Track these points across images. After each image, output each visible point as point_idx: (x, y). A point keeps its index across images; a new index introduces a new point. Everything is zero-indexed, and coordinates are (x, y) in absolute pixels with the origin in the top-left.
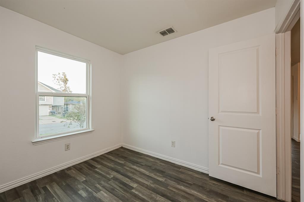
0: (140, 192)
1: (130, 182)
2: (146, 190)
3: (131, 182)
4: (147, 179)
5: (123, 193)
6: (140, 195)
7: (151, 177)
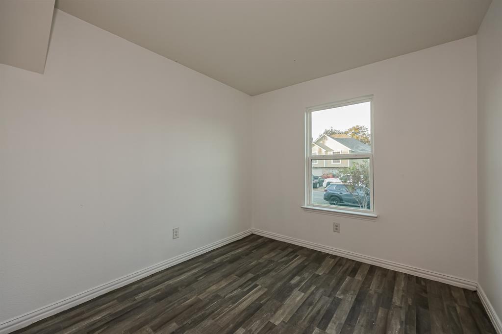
1: (337, 322)
3: (340, 324)
5: (307, 316)
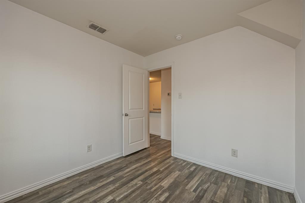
0: (121, 194)
2: (122, 190)
4: (106, 188)
6: (126, 194)
7: (102, 186)
